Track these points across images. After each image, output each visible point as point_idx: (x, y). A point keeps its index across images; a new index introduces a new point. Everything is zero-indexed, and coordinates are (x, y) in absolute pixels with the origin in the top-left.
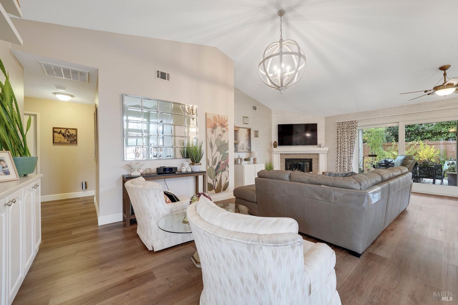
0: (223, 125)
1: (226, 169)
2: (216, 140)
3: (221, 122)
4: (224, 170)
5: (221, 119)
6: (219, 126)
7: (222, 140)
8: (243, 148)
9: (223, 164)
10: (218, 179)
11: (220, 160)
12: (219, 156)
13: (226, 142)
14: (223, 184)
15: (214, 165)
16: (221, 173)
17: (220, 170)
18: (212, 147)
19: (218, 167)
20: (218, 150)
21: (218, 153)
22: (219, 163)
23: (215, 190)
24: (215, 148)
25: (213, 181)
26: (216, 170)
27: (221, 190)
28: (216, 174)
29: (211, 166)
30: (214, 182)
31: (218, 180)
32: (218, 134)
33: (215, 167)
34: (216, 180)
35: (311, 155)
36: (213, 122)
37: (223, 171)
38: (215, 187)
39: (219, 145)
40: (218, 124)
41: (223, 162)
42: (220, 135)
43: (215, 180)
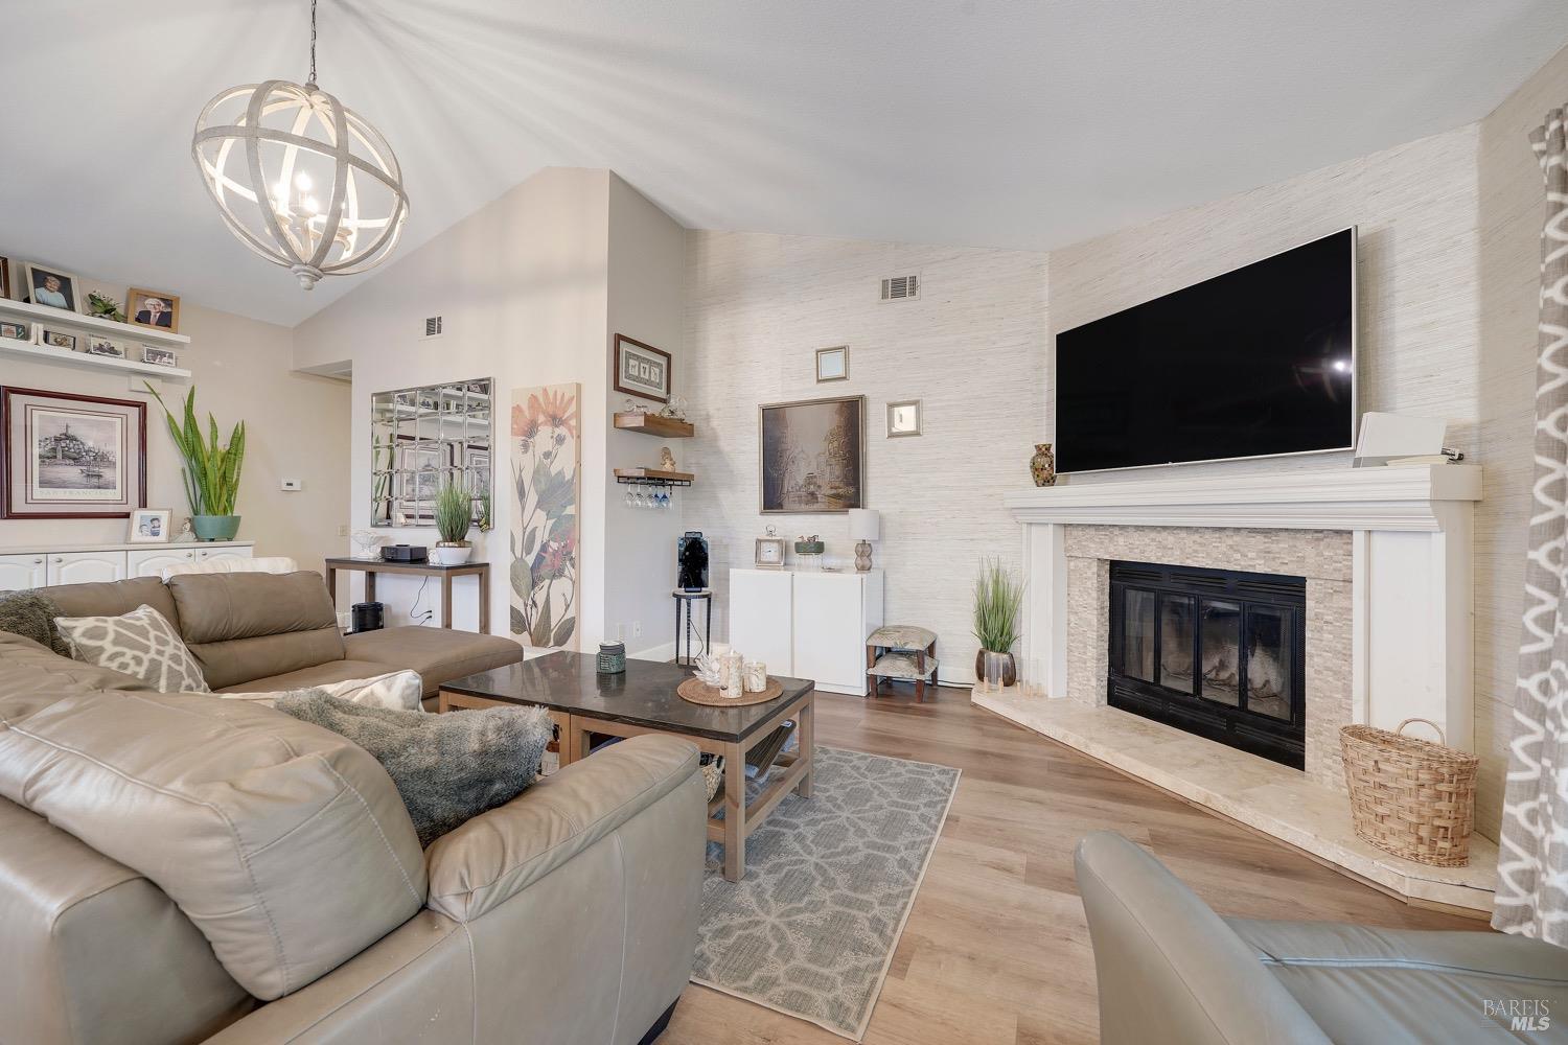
0: (556, 420)
1: (566, 572)
2: (537, 472)
3: (551, 410)
4: (558, 573)
5: (551, 397)
6: (545, 423)
7: (554, 471)
8: (812, 494)
9: (557, 551)
10: (540, 599)
11: (546, 537)
12: (542, 523)
13: (568, 477)
14: (554, 621)
15: (528, 553)
16: (547, 582)
17: (544, 571)
18: (522, 493)
19: (539, 559)
20: (539, 505)
21: (541, 514)
22: (544, 548)
23: (530, 634)
24: (532, 498)
25: (526, 605)
26: (532, 569)
27: (548, 641)
28: (534, 584)
29: (518, 554)
30: (529, 608)
31: (540, 603)
32: (540, 452)
33: (530, 560)
34: (534, 602)
35: (1282, 545)
36: (527, 413)
37: (554, 577)
38: (529, 625)
39: (543, 487)
40: (541, 419)
41: (554, 545)
42: (547, 455)
43: (530, 602)
